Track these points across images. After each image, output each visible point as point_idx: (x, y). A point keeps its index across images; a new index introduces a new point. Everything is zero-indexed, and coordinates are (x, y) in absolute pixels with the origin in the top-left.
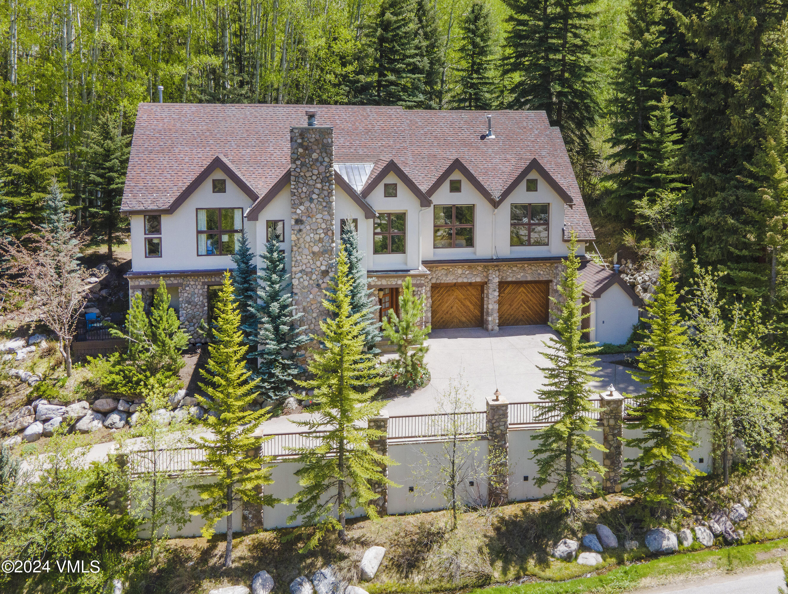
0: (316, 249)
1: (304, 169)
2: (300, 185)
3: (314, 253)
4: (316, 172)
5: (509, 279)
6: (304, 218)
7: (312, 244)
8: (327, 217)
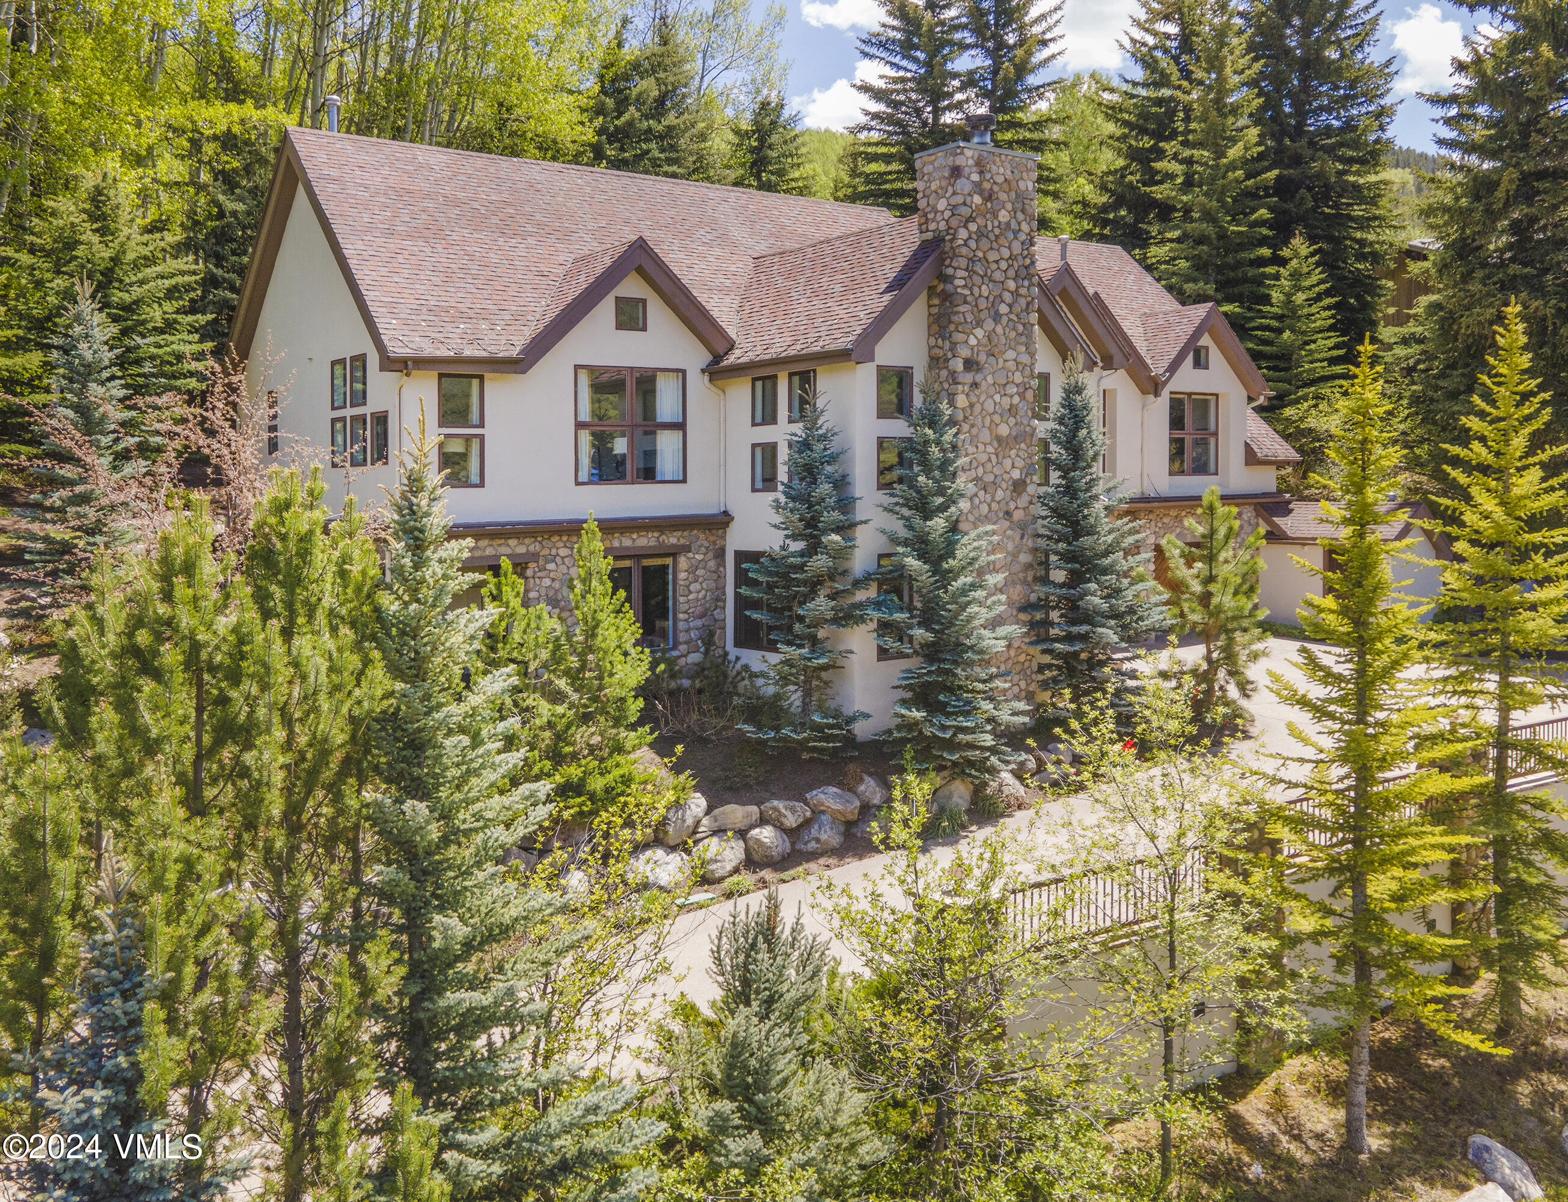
0: (1004, 430)
1: (985, 244)
2: (977, 280)
3: (999, 439)
4: (1006, 253)
6: (982, 358)
7: (997, 418)
8: (1025, 359)
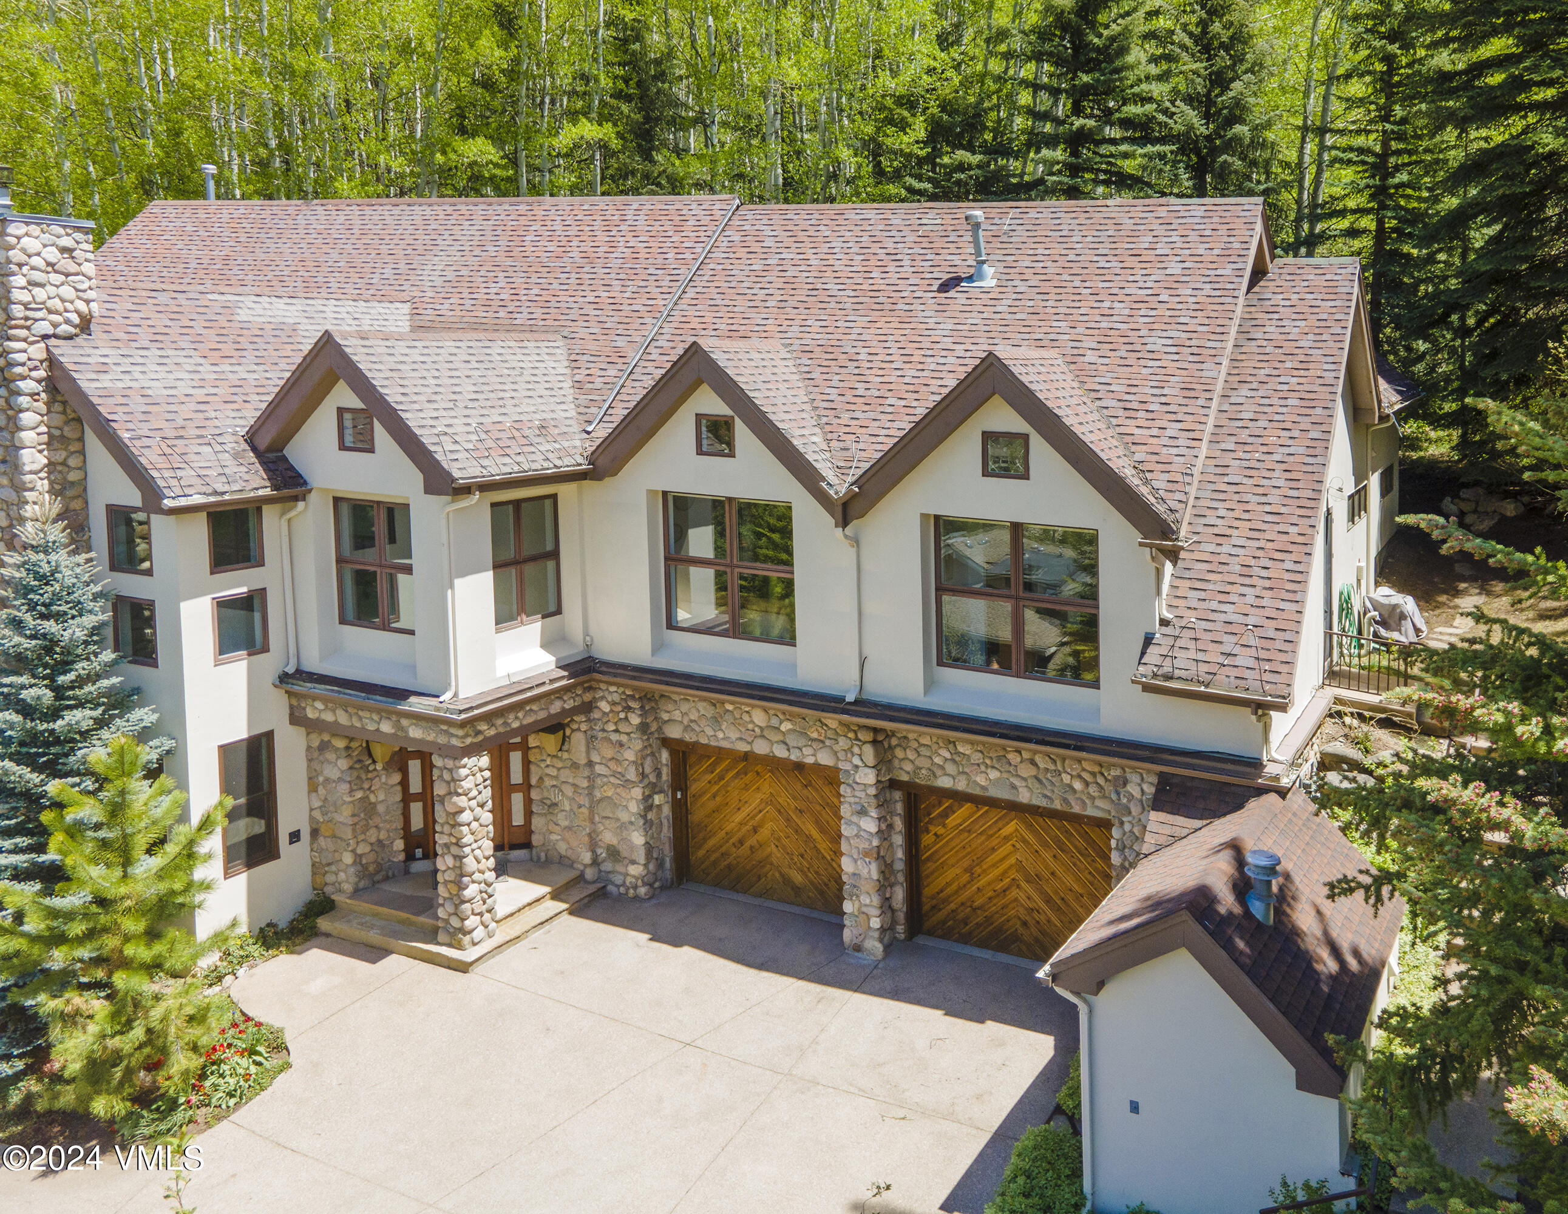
5: (944, 782)
